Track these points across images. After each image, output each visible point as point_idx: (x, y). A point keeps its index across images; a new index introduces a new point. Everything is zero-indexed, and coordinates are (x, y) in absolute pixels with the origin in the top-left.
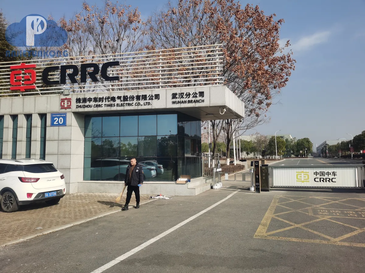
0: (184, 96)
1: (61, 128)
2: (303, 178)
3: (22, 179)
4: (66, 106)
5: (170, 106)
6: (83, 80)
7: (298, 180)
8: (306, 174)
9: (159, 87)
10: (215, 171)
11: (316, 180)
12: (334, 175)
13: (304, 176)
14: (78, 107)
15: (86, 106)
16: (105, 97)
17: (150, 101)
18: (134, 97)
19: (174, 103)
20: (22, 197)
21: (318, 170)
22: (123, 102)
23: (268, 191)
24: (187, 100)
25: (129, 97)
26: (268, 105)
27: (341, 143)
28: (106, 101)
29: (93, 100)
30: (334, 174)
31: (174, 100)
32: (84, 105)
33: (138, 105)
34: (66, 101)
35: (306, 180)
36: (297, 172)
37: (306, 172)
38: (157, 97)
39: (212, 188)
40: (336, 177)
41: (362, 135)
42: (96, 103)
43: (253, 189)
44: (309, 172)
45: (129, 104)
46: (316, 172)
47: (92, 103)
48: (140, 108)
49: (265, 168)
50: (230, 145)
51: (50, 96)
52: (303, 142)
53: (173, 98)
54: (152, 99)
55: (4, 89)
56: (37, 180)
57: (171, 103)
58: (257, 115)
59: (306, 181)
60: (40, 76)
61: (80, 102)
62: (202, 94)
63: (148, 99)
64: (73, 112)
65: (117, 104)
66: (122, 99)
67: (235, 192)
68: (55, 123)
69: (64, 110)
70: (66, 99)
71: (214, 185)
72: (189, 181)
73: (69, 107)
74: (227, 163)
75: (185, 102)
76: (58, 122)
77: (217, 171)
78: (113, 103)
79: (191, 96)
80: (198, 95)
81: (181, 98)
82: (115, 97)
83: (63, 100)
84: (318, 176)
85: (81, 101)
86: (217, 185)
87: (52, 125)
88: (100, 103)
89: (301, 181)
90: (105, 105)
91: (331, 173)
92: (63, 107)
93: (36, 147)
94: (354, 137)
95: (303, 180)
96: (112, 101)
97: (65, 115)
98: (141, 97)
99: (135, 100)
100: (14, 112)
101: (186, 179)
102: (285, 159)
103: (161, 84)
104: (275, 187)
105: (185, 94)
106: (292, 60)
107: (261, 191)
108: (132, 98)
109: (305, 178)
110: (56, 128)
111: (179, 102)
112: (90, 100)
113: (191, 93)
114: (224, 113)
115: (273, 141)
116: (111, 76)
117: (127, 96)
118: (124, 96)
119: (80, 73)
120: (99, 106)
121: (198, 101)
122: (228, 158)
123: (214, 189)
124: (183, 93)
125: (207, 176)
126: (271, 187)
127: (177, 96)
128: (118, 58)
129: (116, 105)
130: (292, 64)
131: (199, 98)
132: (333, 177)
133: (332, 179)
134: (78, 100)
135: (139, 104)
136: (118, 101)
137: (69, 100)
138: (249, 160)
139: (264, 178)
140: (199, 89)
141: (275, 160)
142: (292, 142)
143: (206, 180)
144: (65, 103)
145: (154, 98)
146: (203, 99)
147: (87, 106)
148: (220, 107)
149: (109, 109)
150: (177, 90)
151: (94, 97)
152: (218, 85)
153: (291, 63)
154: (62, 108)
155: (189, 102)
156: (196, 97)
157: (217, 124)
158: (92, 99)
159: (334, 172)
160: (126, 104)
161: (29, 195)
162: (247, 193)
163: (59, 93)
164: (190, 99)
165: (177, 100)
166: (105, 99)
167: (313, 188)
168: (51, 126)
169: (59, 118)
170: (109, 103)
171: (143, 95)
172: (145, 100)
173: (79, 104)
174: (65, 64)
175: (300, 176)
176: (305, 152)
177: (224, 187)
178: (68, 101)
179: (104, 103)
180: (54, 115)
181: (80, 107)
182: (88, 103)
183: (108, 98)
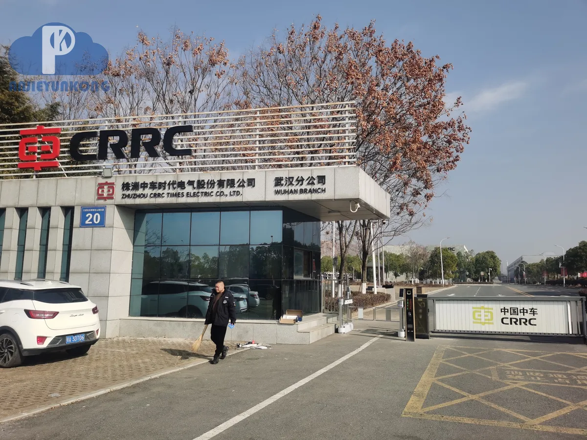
0: (294, 183)
1: (96, 230)
2: (483, 318)
3: (29, 313)
4: (105, 195)
5: (271, 197)
6: (135, 154)
7: (474, 321)
8: (488, 312)
9: (254, 167)
10: (342, 303)
11: (505, 321)
12: (534, 314)
13: (486, 314)
14: (125, 196)
15: (137, 196)
16: (168, 182)
17: (240, 189)
18: (215, 183)
19: (277, 192)
20: (29, 342)
21: (508, 306)
22: (196, 191)
23: (427, 338)
24: (298, 188)
25: (206, 181)
26: (428, 197)
27: (547, 260)
28: (169, 189)
29: (149, 186)
30: (534, 312)
31: (278, 188)
32: (135, 194)
33: (220, 195)
34: (106, 187)
35: (488, 321)
36: (473, 308)
37: (488, 309)
38: (251, 182)
39: (337, 331)
40: (536, 317)
41: (580, 248)
42: (155, 191)
43: (403, 334)
44: (492, 309)
45: (206, 194)
46: (505, 309)
47: (148, 191)
48: (223, 199)
49: (422, 300)
50: (367, 260)
51: (81, 180)
52: (485, 258)
53: (276, 185)
54: (243, 186)
55: (8, 166)
56: (55, 314)
57: (273, 193)
58: (411, 214)
59: (489, 323)
60: (66, 146)
61: (128, 189)
62: (322, 179)
63: (236, 185)
64: (116, 205)
65: (188, 193)
66: (195, 185)
67: (375, 339)
68: (87, 222)
69: (102, 202)
70: (106, 183)
71: (341, 327)
72: (300, 319)
73: (110, 197)
74: (362, 290)
75: (296, 191)
76: (92, 220)
77: (345, 303)
78: (181, 191)
79: (305, 183)
80: (316, 182)
81: (288, 185)
82: (184, 182)
83: (101, 186)
84: (508, 315)
85: (131, 188)
86: (344, 327)
87: (83, 225)
88: (161, 191)
89: (481, 323)
90: (168, 193)
91: (529, 311)
92: (100, 197)
93: (55, 261)
94: (567, 251)
95: (483, 320)
96: (179, 189)
97: (103, 210)
98: (225, 183)
99: (216, 186)
100: (23, 204)
101: (294, 317)
102: (456, 286)
103: (257, 163)
104: (438, 332)
105: (295, 179)
106: (465, 127)
107: (416, 338)
108: (212, 184)
109: (486, 318)
110: (89, 230)
111: (285, 192)
112: (144, 186)
113: (305, 178)
114: (357, 210)
115: (436, 256)
116: (179, 148)
117: (203, 181)
118: (198, 181)
119: (130, 143)
120: (159, 195)
121: (316, 191)
122: (364, 281)
123: (341, 333)
124: (293, 178)
125: (330, 312)
126: (432, 332)
127: (283, 182)
128: (190, 121)
129: (185, 194)
130: (465, 135)
131: (317, 186)
132: (531, 316)
133: (530, 320)
134: (126, 186)
135: (222, 194)
136: (189, 189)
137: (111, 186)
138: (398, 285)
139: (421, 317)
140: (317, 172)
141: (440, 286)
142: (467, 257)
143: (327, 319)
144: (104, 191)
145: (246, 184)
146: (323, 187)
147: (139, 196)
148: (351, 200)
149: (174, 200)
150: (283, 173)
151: (151, 182)
152: (347, 165)
153: (464, 132)
154: (99, 199)
155: (302, 191)
156: (313, 183)
157: (347, 227)
158: (147, 184)
159: (533, 309)
160: (202, 193)
161: (41, 339)
162: (393, 341)
163: (95, 174)
164: (303, 187)
165: (283, 188)
166: (169, 184)
167: (499, 334)
168: (80, 227)
169: (93, 213)
170: (174, 192)
171: (228, 180)
172: (231, 187)
173: (127, 193)
174: (106, 129)
175: (479, 314)
176: (489, 274)
177: (357, 330)
178: (109, 187)
179: (166, 191)
180: (86, 209)
181: (128, 196)
182: (140, 191)
183: (174, 183)
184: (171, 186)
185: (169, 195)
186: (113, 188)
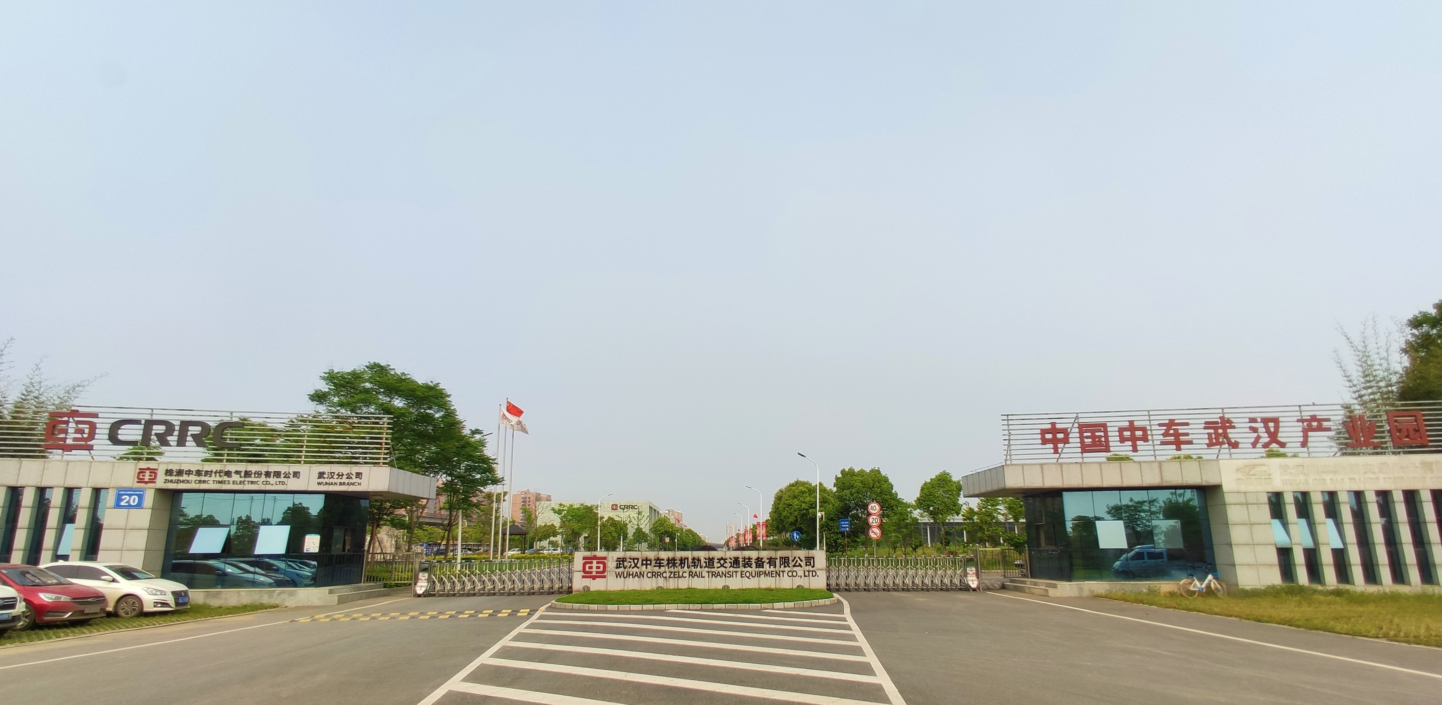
0: (336, 477)
1: (133, 511)
4: (146, 479)
5: (315, 487)
9: (299, 462)
14: (167, 482)
15: (181, 482)
16: (214, 471)
17: (285, 480)
18: (262, 474)
19: (319, 484)
22: (243, 479)
24: (339, 481)
25: (253, 472)
28: (215, 476)
29: (194, 473)
31: (321, 480)
32: (178, 480)
33: (266, 484)
34: (148, 472)
38: (296, 474)
42: (199, 478)
45: (252, 482)
47: (193, 478)
48: (268, 488)
51: (119, 464)
53: (319, 478)
54: (289, 477)
57: (317, 484)
61: (171, 475)
62: (359, 475)
63: (282, 476)
64: (156, 489)
65: (234, 482)
66: (243, 474)
68: (122, 504)
69: (142, 485)
70: (149, 469)
73: (152, 481)
75: (335, 484)
76: (130, 501)
78: (228, 479)
79: (345, 477)
80: (354, 477)
81: (330, 478)
82: (231, 472)
83: (142, 471)
85: (174, 474)
87: (118, 506)
92: (141, 481)
96: (225, 477)
97: (142, 493)
98: (272, 474)
99: (263, 476)
100: (43, 484)
103: (303, 459)
105: (336, 474)
108: (259, 474)
110: (124, 511)
111: (326, 484)
112: (189, 473)
113: (345, 474)
117: (251, 471)
118: (246, 471)
119: (176, 433)
120: (204, 482)
121: (353, 484)
124: (334, 473)
127: (325, 476)
129: (231, 482)
134: (169, 472)
135: (268, 483)
136: (235, 477)
137: (154, 471)
140: (355, 469)
144: (146, 475)
145: (291, 476)
146: (359, 482)
147: (183, 482)
149: (219, 486)
150: (326, 469)
151: (196, 469)
152: (382, 465)
154: (138, 482)
155: (341, 484)
156: (351, 478)
158: (192, 471)
160: (248, 481)
163: (135, 459)
164: (342, 481)
165: (325, 481)
166: (216, 473)
168: (115, 508)
169: (131, 495)
170: (220, 479)
171: (275, 472)
172: (277, 478)
173: (169, 478)
178: (151, 472)
179: (213, 478)
180: (121, 492)
181: (171, 481)
182: (185, 477)
183: (220, 472)
184: (218, 474)
185: (215, 482)
186: (156, 474)
